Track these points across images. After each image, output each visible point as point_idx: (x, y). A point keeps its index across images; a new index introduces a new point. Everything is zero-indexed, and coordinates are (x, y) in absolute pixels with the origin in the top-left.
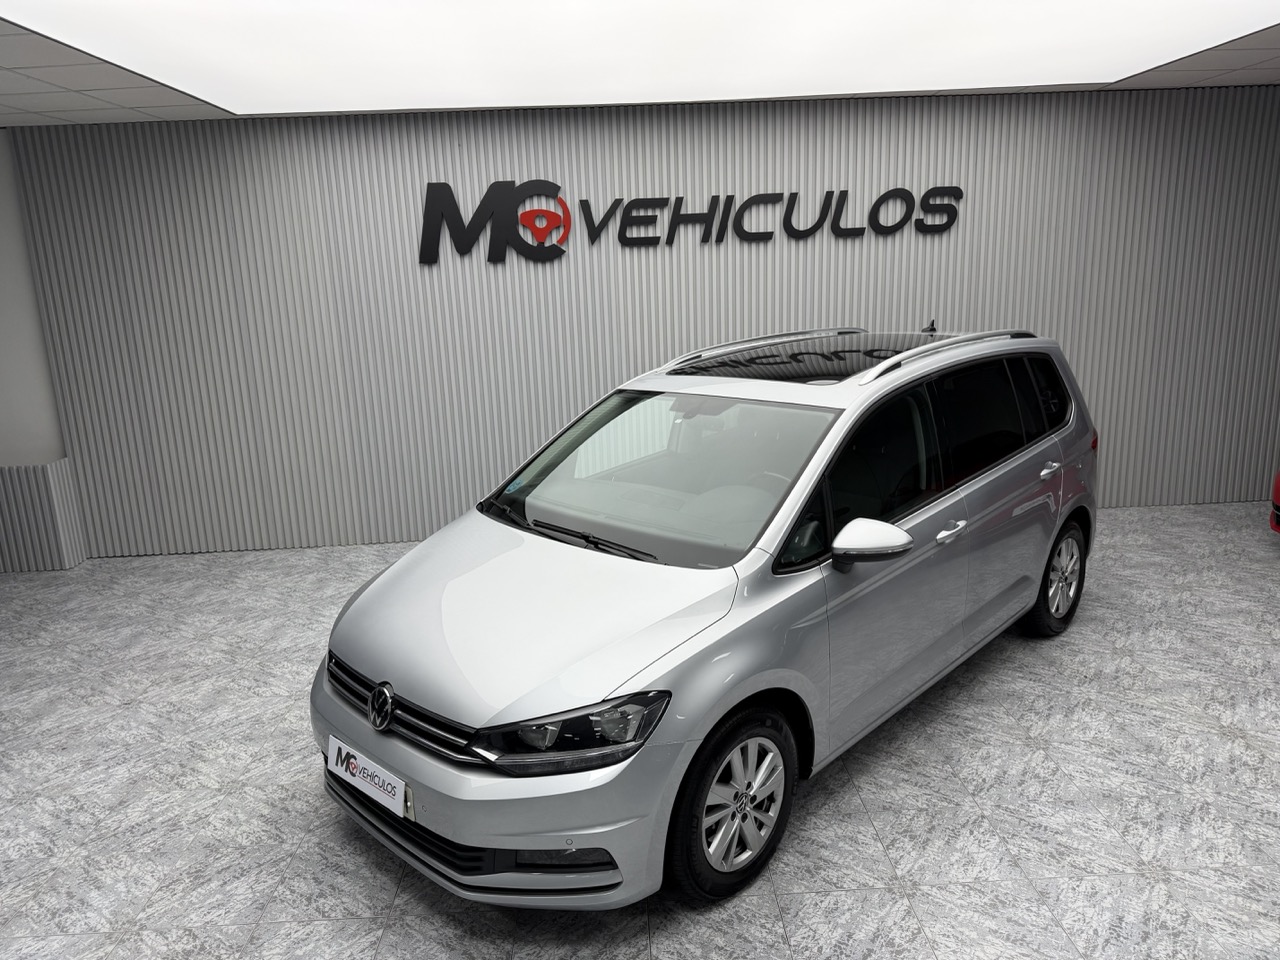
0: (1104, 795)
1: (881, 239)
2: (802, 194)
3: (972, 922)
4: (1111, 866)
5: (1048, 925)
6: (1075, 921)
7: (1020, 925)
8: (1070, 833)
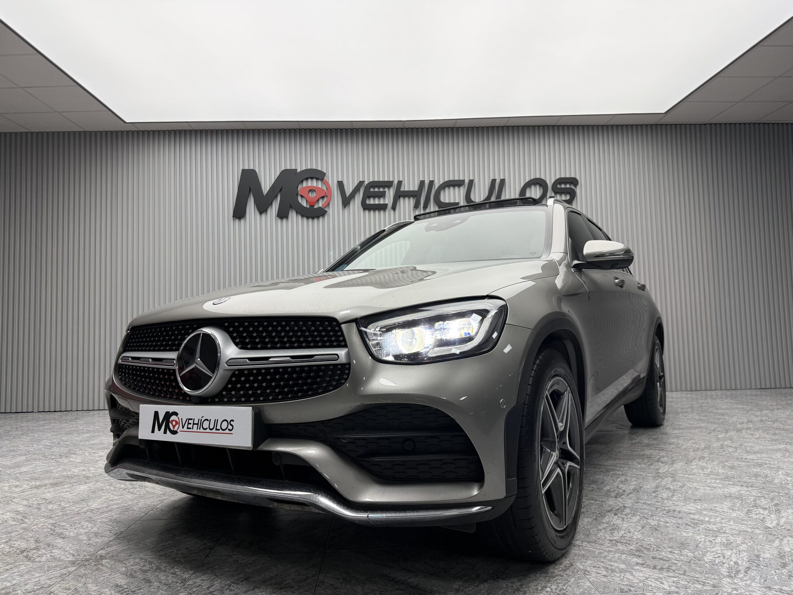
0: (726, 496)
2: (476, 181)
3: (621, 559)
4: (740, 529)
5: (690, 560)
6: (716, 558)
7: (664, 560)
8: (702, 513)
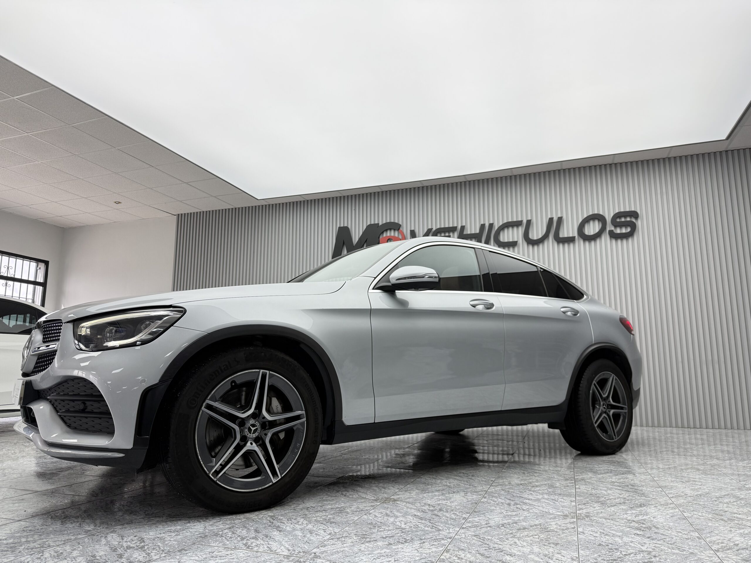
1: (587, 243)
2: (534, 220)
